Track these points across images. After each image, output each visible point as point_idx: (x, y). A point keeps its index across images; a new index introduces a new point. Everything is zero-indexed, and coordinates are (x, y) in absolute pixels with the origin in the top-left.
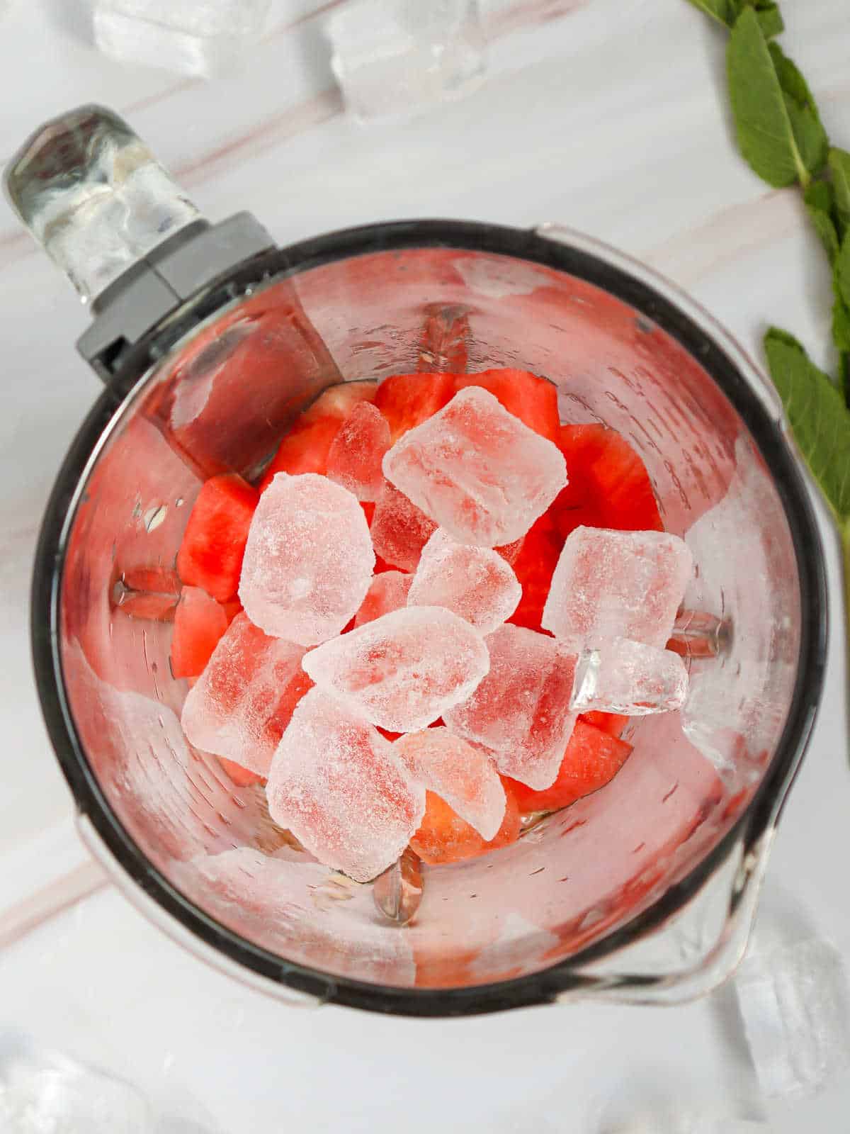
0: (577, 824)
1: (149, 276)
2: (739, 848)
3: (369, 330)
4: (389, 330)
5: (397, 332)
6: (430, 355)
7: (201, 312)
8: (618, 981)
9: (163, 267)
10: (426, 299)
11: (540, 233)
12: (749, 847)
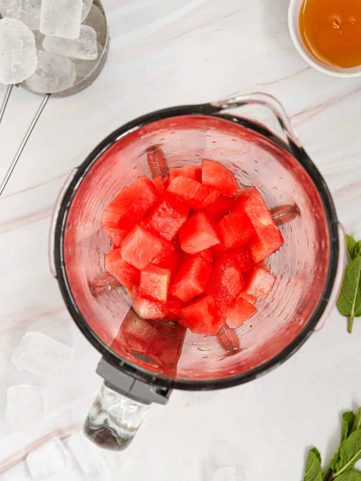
0: (235, 166)
1: (132, 392)
2: (222, 112)
3: (111, 312)
4: (108, 305)
5: (107, 302)
6: (108, 288)
7: (134, 370)
8: (285, 130)
9: (127, 390)
10: (93, 299)
11: (55, 274)
12: (220, 109)
